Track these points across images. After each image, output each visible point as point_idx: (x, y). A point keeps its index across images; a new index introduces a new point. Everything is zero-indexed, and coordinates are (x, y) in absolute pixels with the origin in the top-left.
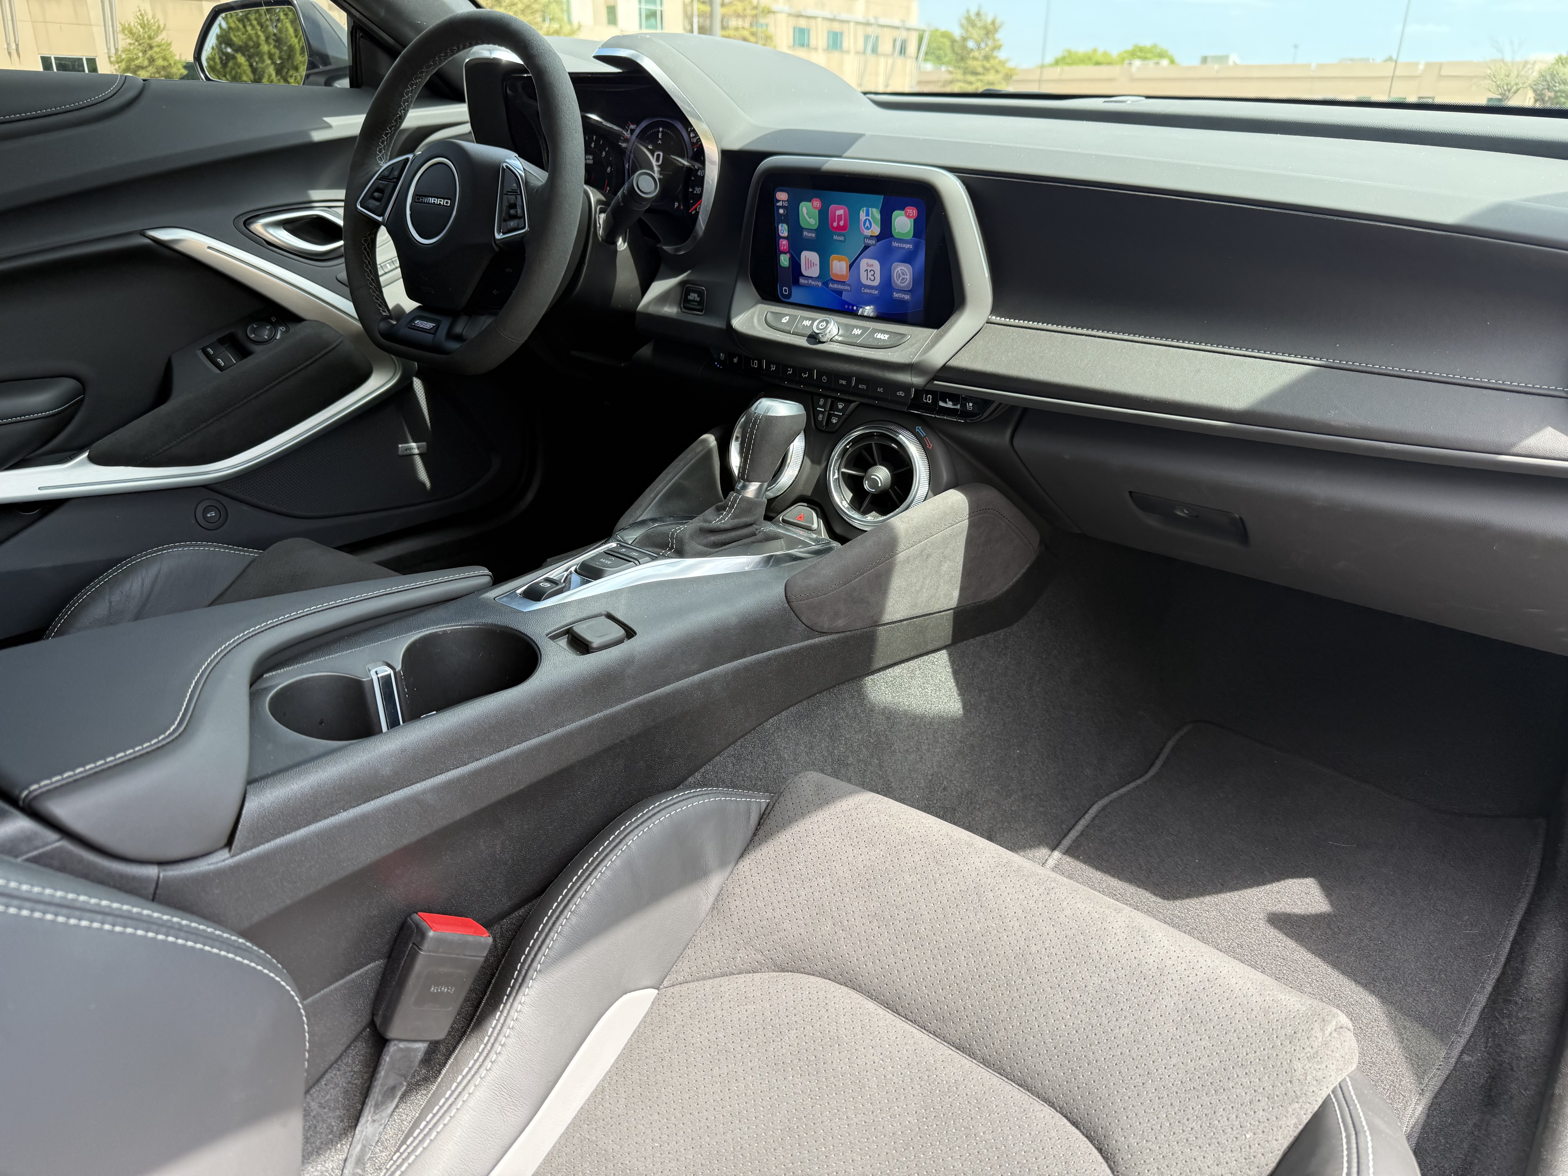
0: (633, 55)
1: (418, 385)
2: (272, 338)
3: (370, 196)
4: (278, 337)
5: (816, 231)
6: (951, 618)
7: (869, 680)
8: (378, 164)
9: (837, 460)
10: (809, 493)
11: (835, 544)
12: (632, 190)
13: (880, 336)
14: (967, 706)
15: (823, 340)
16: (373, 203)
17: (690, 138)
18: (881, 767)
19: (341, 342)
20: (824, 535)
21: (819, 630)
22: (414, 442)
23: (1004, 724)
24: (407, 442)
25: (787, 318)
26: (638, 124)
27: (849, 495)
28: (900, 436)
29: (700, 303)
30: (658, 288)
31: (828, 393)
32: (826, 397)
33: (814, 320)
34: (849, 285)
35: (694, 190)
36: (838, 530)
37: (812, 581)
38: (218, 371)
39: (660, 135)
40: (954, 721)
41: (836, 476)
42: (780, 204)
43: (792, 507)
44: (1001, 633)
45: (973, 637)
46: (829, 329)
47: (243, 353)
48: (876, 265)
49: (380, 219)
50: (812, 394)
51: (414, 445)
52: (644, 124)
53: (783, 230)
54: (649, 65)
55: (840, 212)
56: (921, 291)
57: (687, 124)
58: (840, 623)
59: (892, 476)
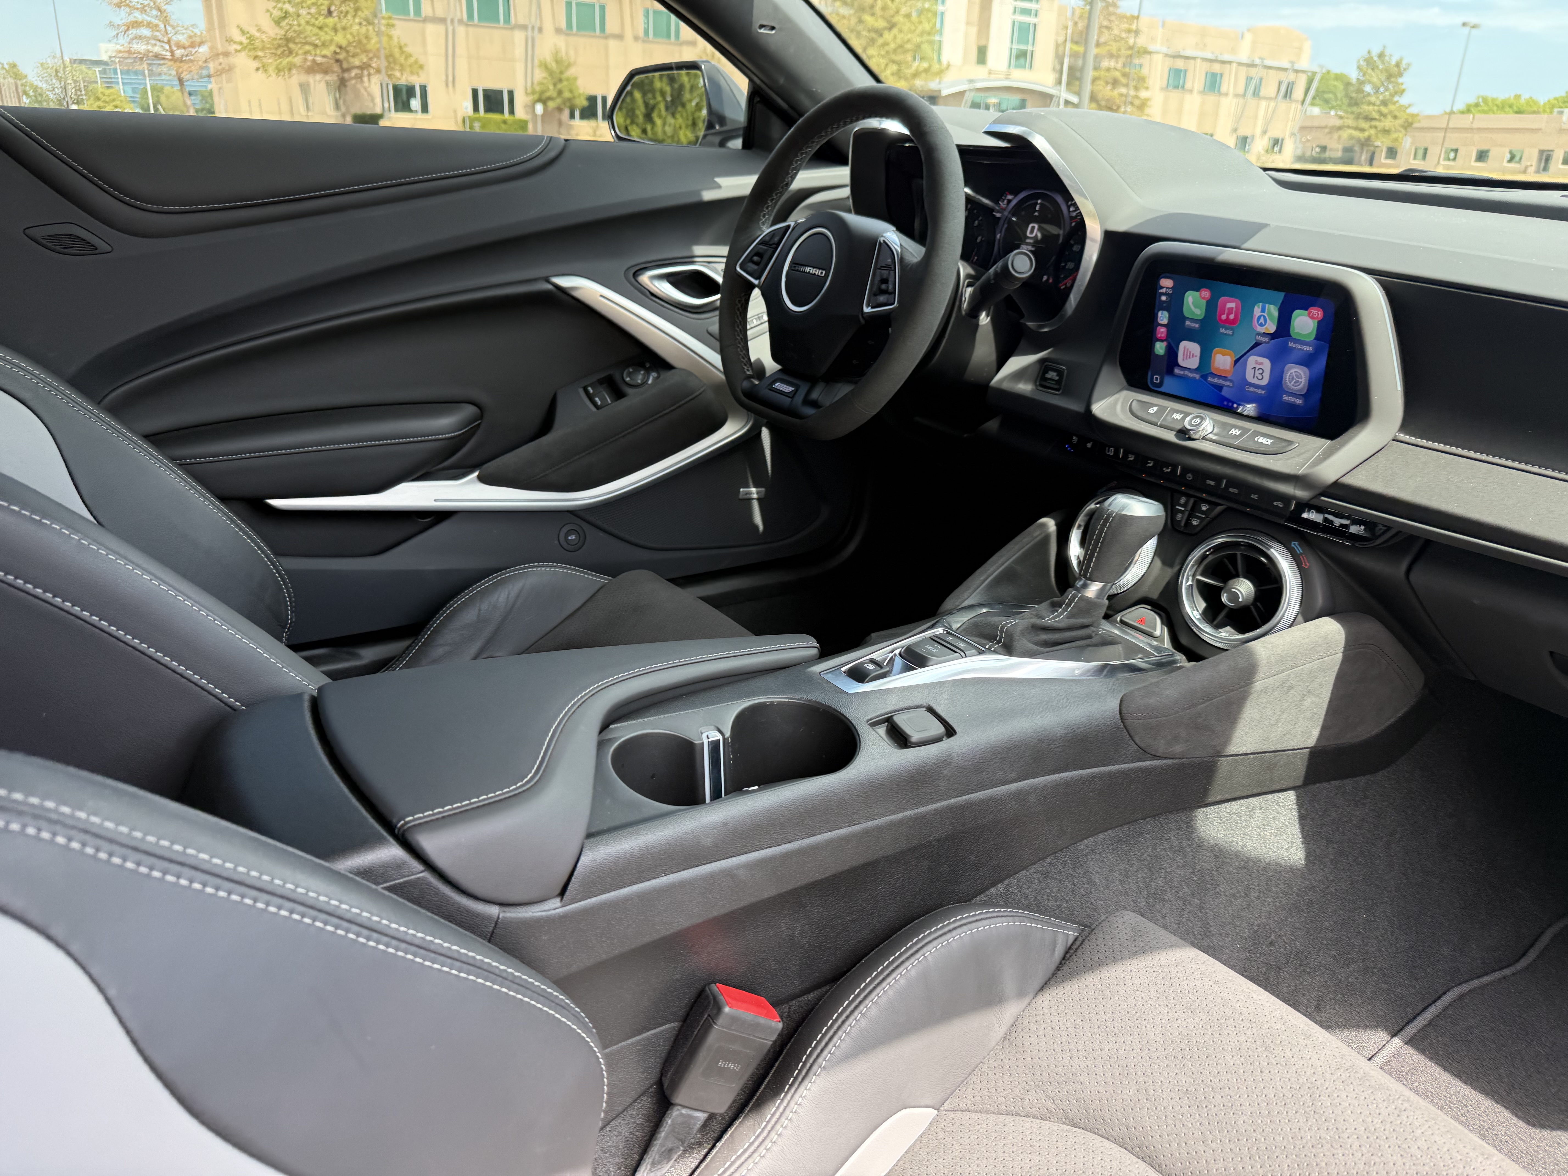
0: (1025, 132)
1: (765, 434)
2: (644, 383)
3: (750, 259)
4: (650, 382)
5: (1202, 322)
6: (1306, 757)
7: (1200, 813)
8: (760, 229)
9: (1193, 566)
10: (1155, 595)
11: (1180, 657)
12: (1005, 268)
13: (1261, 440)
14: (1310, 855)
15: (1194, 436)
16: (752, 267)
17: (1069, 212)
18: (1201, 908)
19: (704, 391)
20: (1167, 643)
21: (1153, 753)
22: (755, 487)
23: (1352, 883)
24: (748, 487)
25: (1156, 408)
26: (1016, 194)
27: (1202, 605)
28: (1272, 550)
29: (1059, 382)
30: (1016, 363)
31: (1191, 492)
32: (1188, 496)
33: (1187, 414)
34: (1231, 381)
35: (1066, 265)
36: (1184, 640)
37: (1153, 701)
38: (594, 409)
39: (1038, 208)
40: (1292, 870)
41: (1190, 583)
42: (1163, 291)
43: (1134, 608)
44: (1362, 781)
45: (1328, 781)
46: (1203, 426)
47: (618, 394)
48: (1266, 364)
49: (756, 282)
50: (1173, 491)
51: (754, 490)
52: (1022, 195)
53: (1163, 317)
54: (1040, 143)
55: (1231, 305)
56: (1317, 396)
57: (1068, 197)
58: (1178, 749)
59: (1256, 592)
